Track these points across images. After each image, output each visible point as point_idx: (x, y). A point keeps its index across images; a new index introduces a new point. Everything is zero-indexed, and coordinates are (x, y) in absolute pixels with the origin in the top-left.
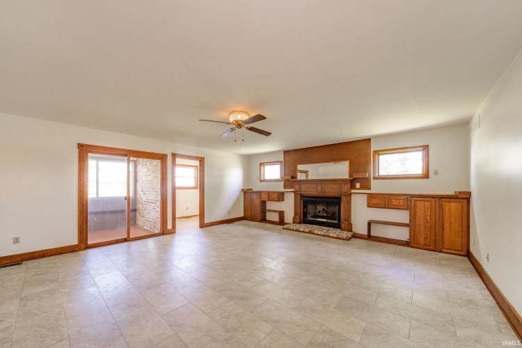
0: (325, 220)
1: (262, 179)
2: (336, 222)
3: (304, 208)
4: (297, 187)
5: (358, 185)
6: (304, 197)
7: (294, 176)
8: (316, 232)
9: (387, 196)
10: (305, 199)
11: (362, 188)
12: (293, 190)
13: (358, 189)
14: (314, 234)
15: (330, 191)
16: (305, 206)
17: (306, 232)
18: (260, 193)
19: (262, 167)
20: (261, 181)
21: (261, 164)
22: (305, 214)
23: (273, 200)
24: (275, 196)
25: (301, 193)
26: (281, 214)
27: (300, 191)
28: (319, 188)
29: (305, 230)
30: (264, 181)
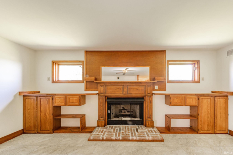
0: (129, 119)
1: (55, 79)
2: (138, 119)
3: (108, 109)
4: (102, 89)
5: (156, 87)
6: (108, 98)
7: (97, 77)
8: (131, 138)
9: (184, 96)
10: (109, 100)
11: (159, 89)
12: (97, 92)
13: (157, 90)
14: (129, 140)
15: (135, 93)
16: (109, 108)
17: (119, 140)
18: (52, 96)
19: (55, 67)
20: (53, 82)
21: (53, 62)
22: (109, 115)
23: (73, 104)
24: (75, 100)
25: (106, 95)
26: (82, 118)
27: (105, 93)
28: (125, 90)
29: (118, 138)
30: (58, 82)
